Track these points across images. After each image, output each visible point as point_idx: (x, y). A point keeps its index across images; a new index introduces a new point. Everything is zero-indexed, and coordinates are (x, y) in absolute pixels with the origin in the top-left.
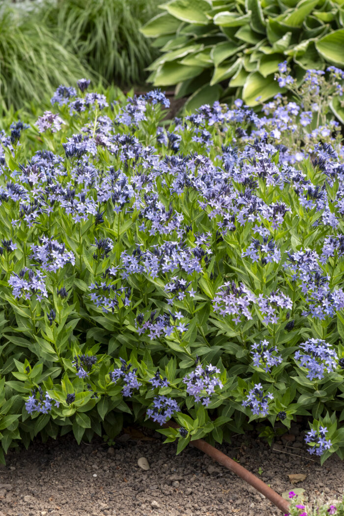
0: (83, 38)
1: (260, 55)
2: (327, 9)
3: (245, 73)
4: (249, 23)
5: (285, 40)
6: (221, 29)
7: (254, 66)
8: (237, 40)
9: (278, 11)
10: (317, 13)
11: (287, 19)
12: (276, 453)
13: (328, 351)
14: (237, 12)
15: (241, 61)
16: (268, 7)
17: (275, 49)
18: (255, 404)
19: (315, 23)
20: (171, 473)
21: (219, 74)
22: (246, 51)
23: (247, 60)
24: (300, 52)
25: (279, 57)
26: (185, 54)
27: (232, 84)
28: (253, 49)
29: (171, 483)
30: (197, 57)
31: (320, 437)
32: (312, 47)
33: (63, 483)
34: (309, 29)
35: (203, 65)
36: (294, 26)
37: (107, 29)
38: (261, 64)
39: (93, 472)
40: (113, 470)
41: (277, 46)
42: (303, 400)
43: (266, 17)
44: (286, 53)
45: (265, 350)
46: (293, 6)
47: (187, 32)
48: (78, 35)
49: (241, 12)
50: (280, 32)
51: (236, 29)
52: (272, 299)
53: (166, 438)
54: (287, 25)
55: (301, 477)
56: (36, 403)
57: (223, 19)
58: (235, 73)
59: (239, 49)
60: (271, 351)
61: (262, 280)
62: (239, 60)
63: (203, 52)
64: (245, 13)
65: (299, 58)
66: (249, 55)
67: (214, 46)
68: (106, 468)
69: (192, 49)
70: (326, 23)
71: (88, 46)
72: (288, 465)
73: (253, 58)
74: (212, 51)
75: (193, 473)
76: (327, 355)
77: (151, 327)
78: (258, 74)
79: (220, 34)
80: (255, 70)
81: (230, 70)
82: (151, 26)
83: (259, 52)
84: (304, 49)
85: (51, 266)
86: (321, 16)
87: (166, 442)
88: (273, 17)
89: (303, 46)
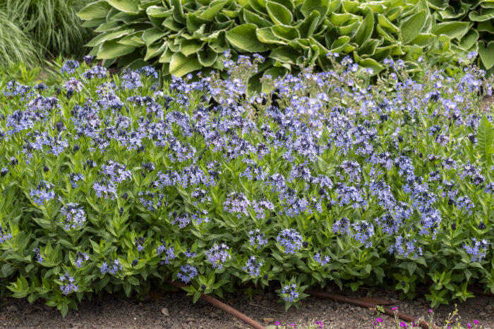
0: (28, 18)
1: (181, 40)
2: (232, 9)
3: (170, 53)
4: (172, 15)
5: (201, 30)
6: (150, 18)
7: (177, 48)
8: (163, 27)
9: (194, 7)
10: (225, 11)
11: (202, 14)
12: (251, 306)
13: (298, 236)
14: (163, 6)
15: (166, 44)
16: (186, 4)
17: (194, 36)
18: (251, 269)
19: (223, 19)
20: (186, 318)
21: (150, 53)
22: (171, 36)
23: (171, 43)
24: (213, 39)
25: (196, 42)
26: (121, 35)
27: (161, 61)
28: (176, 35)
29: (188, 322)
30: (132, 39)
31: (291, 290)
32: (222, 36)
33: (114, 323)
34: (219, 22)
35: (136, 45)
36: (207, 19)
37: (47, 12)
38: (182, 47)
39: (133, 317)
40: (146, 316)
41: (196, 34)
42: (276, 269)
43: (185, 11)
44: (202, 39)
45: (257, 235)
46: (207, 4)
47: (116, 18)
48: (24, 15)
49: (166, 7)
50: (197, 23)
51: (163, 19)
52: (262, 203)
53: (187, 293)
54: (202, 18)
55: (271, 320)
56: (108, 267)
57: (153, 11)
58: (163, 52)
59: (165, 34)
60: (261, 235)
61: (251, 192)
62: (165, 43)
63: (136, 35)
64: (169, 8)
65: (211, 44)
66: (172, 40)
67: (144, 31)
68: (141, 314)
69: (126, 32)
70: (232, 18)
71: (32, 24)
72: (261, 313)
73: (176, 42)
74: (143, 35)
75: (200, 317)
76: (297, 238)
77: (180, 220)
78: (180, 55)
79: (147, 22)
80: (178, 51)
81: (159, 50)
82: (85, 11)
83: (180, 37)
84: (216, 37)
85: (118, 179)
86: (229, 13)
87: (188, 295)
88: (192, 12)
89: (215, 35)
